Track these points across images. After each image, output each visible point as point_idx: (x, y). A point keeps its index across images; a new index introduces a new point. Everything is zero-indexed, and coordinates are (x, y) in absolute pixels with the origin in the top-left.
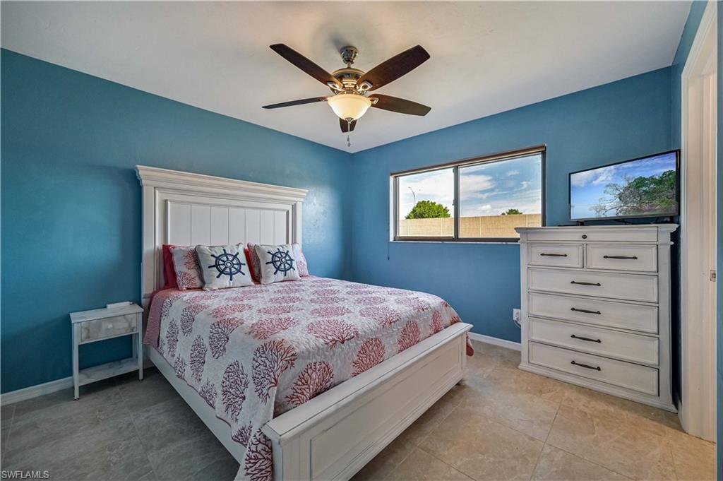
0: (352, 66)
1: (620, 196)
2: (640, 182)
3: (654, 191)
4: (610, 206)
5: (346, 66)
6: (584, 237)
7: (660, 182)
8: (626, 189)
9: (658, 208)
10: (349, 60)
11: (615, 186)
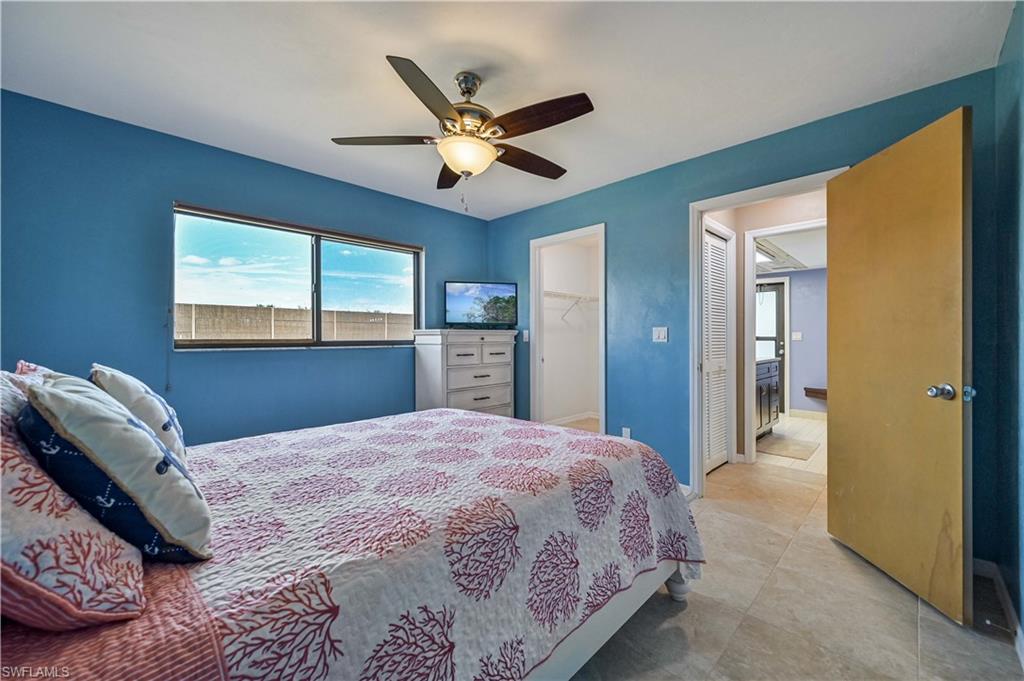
0: (472, 100)
1: (485, 308)
2: (497, 300)
3: (505, 307)
4: (478, 313)
5: (464, 99)
6: (483, 339)
7: (508, 302)
8: (488, 303)
9: (507, 318)
10: (468, 92)
11: (480, 299)
